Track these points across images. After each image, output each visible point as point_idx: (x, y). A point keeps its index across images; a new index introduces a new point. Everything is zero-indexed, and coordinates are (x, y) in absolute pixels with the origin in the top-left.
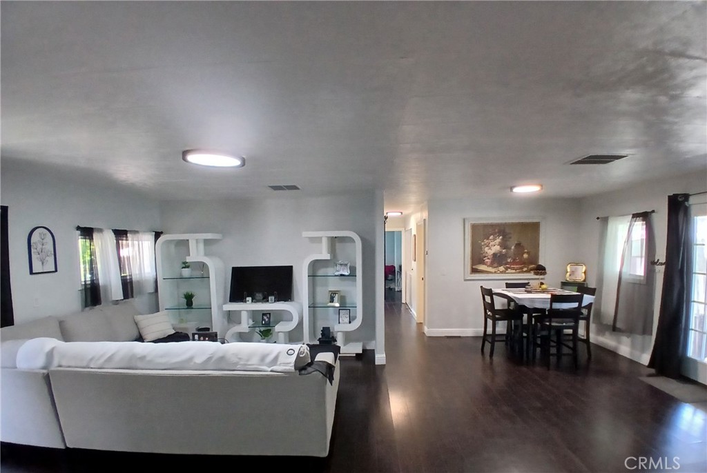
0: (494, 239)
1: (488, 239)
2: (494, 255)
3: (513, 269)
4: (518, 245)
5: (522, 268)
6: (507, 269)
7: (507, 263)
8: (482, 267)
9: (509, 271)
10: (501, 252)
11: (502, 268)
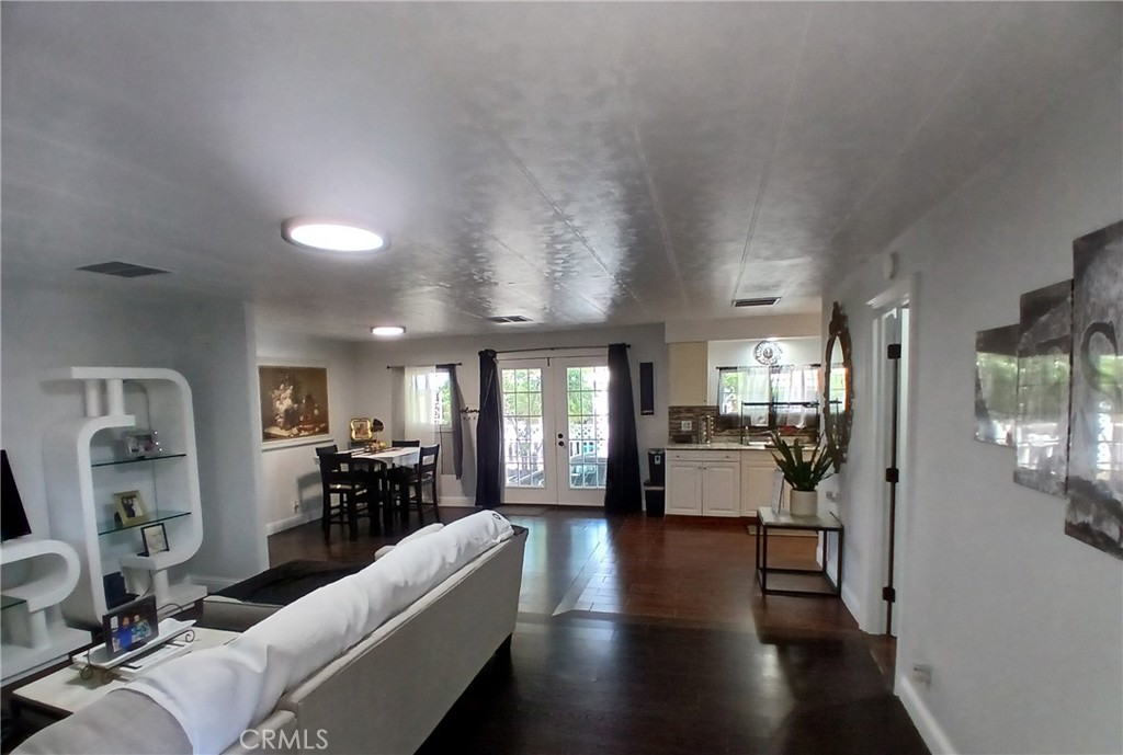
0: (285, 390)
1: (278, 389)
2: (287, 411)
3: (306, 430)
4: (309, 398)
5: (314, 429)
6: (300, 430)
7: (300, 423)
8: (275, 431)
9: (303, 433)
10: (292, 408)
11: (295, 430)
